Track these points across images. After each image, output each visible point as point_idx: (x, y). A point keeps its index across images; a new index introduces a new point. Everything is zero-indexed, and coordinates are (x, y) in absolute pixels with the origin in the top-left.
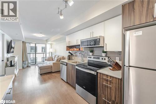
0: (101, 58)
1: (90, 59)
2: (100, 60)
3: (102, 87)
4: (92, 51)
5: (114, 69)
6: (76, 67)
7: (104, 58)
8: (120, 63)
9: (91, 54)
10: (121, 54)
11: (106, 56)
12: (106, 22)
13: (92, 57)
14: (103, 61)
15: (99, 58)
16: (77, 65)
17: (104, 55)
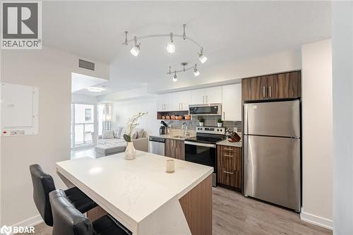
0: (216, 129)
1: (200, 131)
2: (215, 132)
3: (223, 160)
4: (202, 120)
5: (234, 141)
6: (186, 142)
7: (220, 129)
8: (240, 134)
9: (201, 124)
10: (240, 124)
11: (222, 127)
12: (224, 87)
13: (204, 128)
14: (220, 133)
15: (213, 130)
16: (186, 140)
17: (219, 125)
